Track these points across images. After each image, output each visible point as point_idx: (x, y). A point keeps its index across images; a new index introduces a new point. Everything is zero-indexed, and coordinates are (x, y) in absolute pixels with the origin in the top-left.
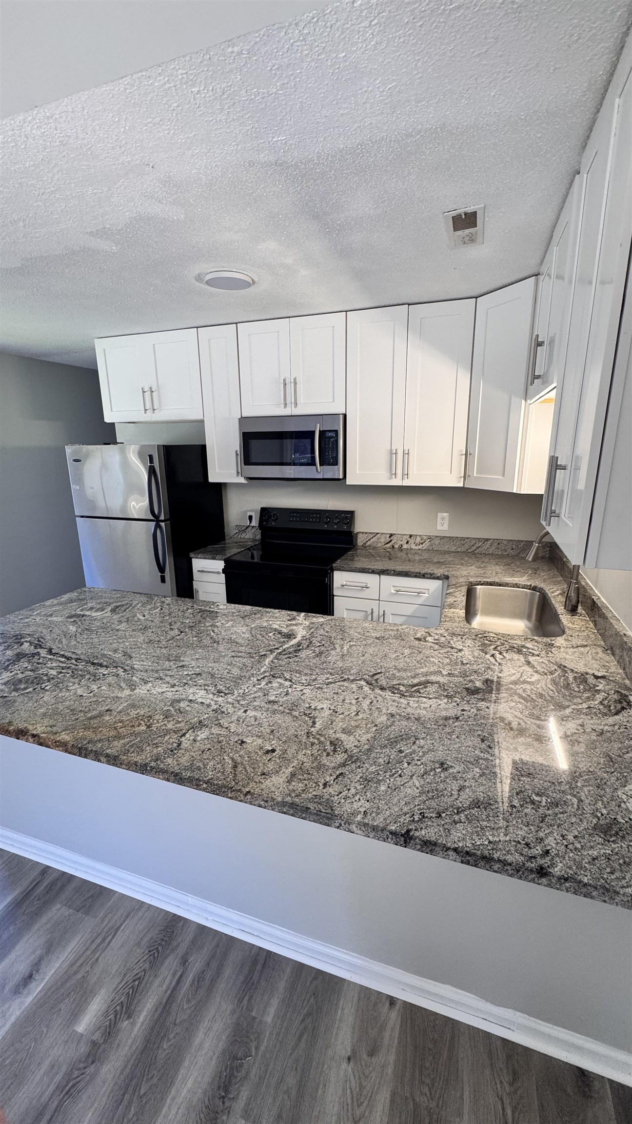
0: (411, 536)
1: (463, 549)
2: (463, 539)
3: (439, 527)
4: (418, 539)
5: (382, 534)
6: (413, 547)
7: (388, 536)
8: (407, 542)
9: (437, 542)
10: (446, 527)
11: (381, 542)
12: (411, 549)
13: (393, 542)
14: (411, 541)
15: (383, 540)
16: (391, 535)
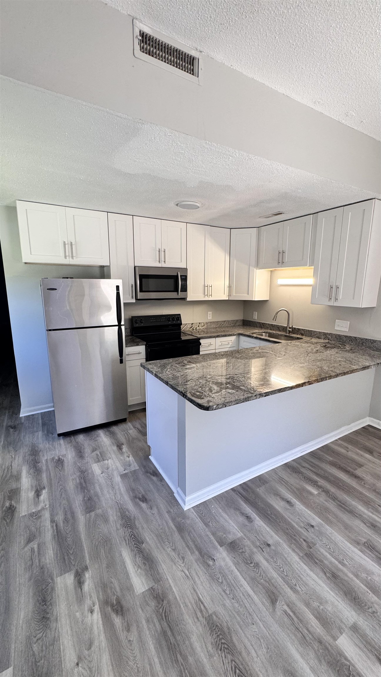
0: (200, 323)
1: (218, 326)
2: (218, 322)
3: (209, 318)
4: (203, 324)
5: (189, 324)
6: (201, 328)
7: (191, 324)
8: (199, 326)
9: (209, 324)
10: (211, 318)
11: (188, 328)
12: (200, 329)
13: (193, 327)
14: (200, 325)
15: (189, 327)
16: (192, 324)
